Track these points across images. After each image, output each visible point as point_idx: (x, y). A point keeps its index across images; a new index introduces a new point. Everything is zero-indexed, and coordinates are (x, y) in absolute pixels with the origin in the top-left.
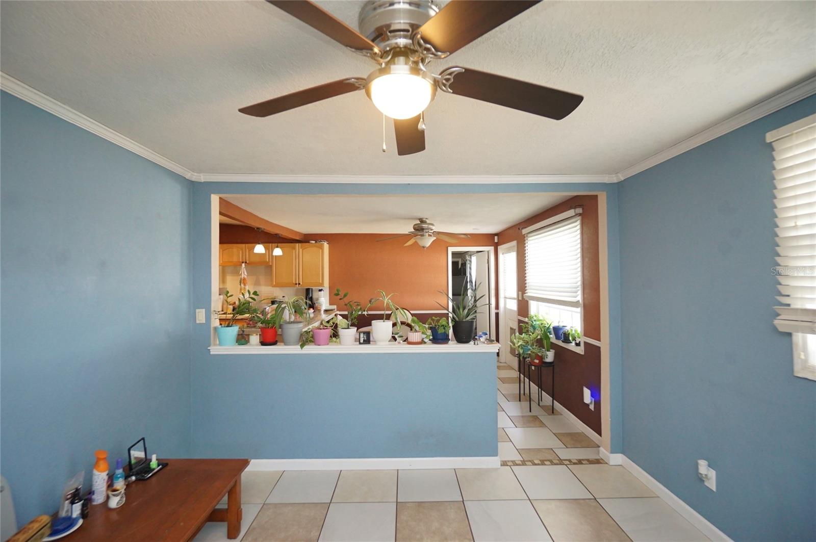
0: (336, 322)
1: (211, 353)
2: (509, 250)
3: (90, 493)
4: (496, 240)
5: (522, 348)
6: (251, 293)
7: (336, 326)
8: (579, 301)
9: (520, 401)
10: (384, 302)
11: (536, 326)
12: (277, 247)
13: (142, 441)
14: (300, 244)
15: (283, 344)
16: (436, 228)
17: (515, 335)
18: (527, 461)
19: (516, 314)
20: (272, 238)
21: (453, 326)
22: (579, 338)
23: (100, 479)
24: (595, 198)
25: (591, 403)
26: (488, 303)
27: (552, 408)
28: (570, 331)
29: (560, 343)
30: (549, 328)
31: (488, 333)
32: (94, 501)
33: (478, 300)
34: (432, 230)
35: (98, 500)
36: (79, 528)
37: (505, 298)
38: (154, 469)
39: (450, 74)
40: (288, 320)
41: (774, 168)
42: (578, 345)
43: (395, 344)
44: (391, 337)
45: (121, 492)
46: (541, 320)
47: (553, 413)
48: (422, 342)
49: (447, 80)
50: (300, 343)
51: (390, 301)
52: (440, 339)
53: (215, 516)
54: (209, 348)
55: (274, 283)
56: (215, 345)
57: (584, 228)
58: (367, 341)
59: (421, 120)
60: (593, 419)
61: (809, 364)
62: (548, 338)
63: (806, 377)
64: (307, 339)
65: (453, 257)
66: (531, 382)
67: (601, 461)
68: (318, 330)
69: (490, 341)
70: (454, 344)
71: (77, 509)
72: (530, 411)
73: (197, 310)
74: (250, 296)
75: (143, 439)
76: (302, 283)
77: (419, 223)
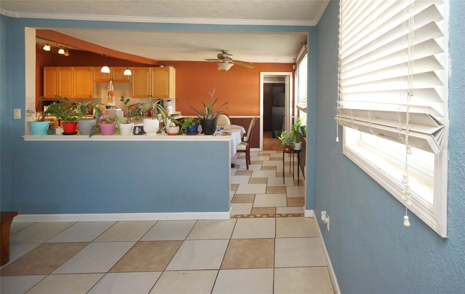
1: (25, 140)
4: (294, 67)
12: (127, 69)
14: (152, 68)
16: (234, 58)
34: (231, 59)
43: (160, 135)
44: (158, 130)
47: (298, 184)
48: (179, 134)
50: (91, 134)
52: (192, 132)
54: (22, 137)
55: (134, 95)
56: (28, 134)
58: (141, 133)
62: (297, 134)
72: (284, 183)
73: (15, 110)
76: (154, 95)
77: (221, 53)
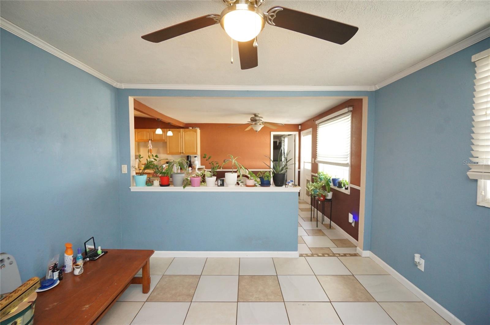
0: (204, 173)
1: (132, 190)
2: (307, 134)
3: (63, 267)
4: (299, 128)
5: (313, 191)
6: (154, 156)
7: (204, 176)
8: (348, 163)
9: (311, 221)
10: (232, 162)
11: (322, 178)
12: (169, 131)
13: (92, 239)
14: (183, 129)
15: (173, 186)
16: (264, 120)
17: (309, 183)
18: (314, 254)
19: (311, 171)
20: (167, 125)
21: (273, 177)
22: (348, 185)
23: (69, 259)
24: (361, 100)
25: (353, 222)
26: (294, 163)
27: (330, 225)
28: (342, 181)
29: (336, 188)
30: (329, 179)
31: (294, 181)
32: (66, 271)
33: (288, 161)
34: (261, 121)
35: (68, 270)
36: (57, 285)
37: (304, 162)
38: (100, 254)
39: (274, 12)
40: (176, 172)
41: (475, 78)
42: (346, 189)
43: (238, 187)
44: (236, 183)
45: (81, 266)
46: (325, 175)
47: (330, 228)
48: (255, 186)
49: (272, 16)
50: (183, 186)
51: (236, 161)
52: (265, 184)
53: (135, 281)
54: (130, 188)
55: (168, 153)
56: (133, 186)
57: (354, 119)
58: (222, 185)
59: (255, 40)
60: (354, 232)
61: (487, 198)
62: (329, 185)
63: (484, 206)
64: (187, 183)
65: (274, 139)
66: (318, 211)
67: (357, 255)
68: (193, 178)
69: (295, 185)
70: (274, 187)
71: (56, 275)
72: (317, 227)
73: (122, 166)
74: (154, 158)
75: (93, 238)
76: (185, 152)
77: (254, 116)
